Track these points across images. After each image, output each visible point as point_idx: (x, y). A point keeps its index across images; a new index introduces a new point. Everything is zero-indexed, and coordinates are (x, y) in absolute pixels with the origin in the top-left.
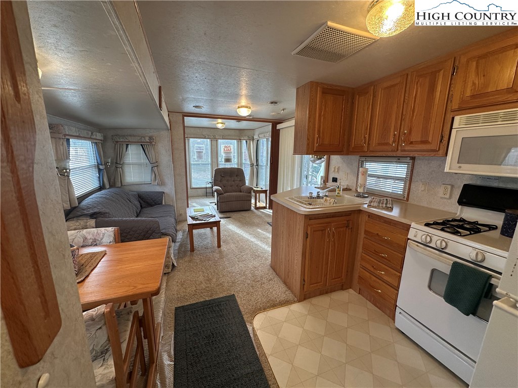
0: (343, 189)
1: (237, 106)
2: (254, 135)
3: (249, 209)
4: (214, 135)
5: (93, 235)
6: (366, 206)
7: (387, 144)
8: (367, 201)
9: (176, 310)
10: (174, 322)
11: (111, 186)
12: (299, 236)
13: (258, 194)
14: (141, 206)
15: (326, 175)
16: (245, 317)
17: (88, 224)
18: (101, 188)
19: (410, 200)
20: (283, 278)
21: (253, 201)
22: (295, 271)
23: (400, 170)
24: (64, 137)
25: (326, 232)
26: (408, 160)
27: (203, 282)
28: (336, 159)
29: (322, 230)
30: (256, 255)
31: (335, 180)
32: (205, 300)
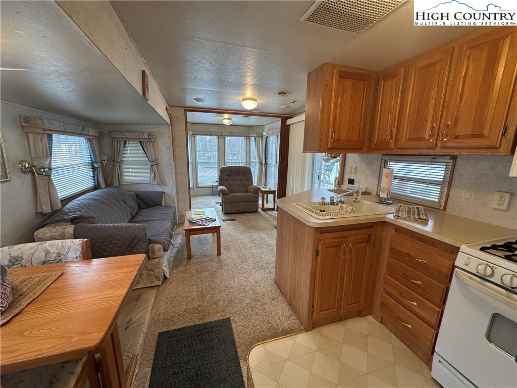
0: (362, 193)
1: (242, 98)
2: (263, 131)
3: (256, 211)
4: (221, 132)
5: (57, 248)
6: (391, 216)
7: (422, 139)
8: (392, 209)
9: (159, 336)
10: (154, 353)
11: (107, 186)
12: (307, 252)
13: (265, 195)
14: (139, 207)
15: (340, 175)
16: (239, 350)
17: (66, 230)
18: (95, 188)
19: (447, 209)
20: (288, 297)
21: (260, 202)
22: (302, 294)
23: (438, 172)
24: (42, 132)
25: (342, 249)
26: (447, 159)
27: (196, 299)
28: (353, 158)
29: (336, 246)
30: (259, 266)
31: (351, 182)
32: (194, 324)
